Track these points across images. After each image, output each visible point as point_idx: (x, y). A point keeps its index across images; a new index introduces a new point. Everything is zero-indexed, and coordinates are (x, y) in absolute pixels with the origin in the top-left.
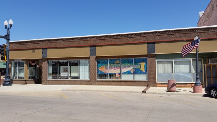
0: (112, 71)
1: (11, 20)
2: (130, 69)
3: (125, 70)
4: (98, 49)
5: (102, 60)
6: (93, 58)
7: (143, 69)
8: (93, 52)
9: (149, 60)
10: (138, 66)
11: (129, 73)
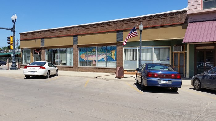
0: (90, 58)
1: (15, 15)
2: (104, 56)
3: (100, 58)
4: (79, 38)
5: (82, 48)
6: (75, 46)
7: (114, 57)
8: (76, 41)
9: (118, 48)
10: (109, 54)
11: (102, 60)
